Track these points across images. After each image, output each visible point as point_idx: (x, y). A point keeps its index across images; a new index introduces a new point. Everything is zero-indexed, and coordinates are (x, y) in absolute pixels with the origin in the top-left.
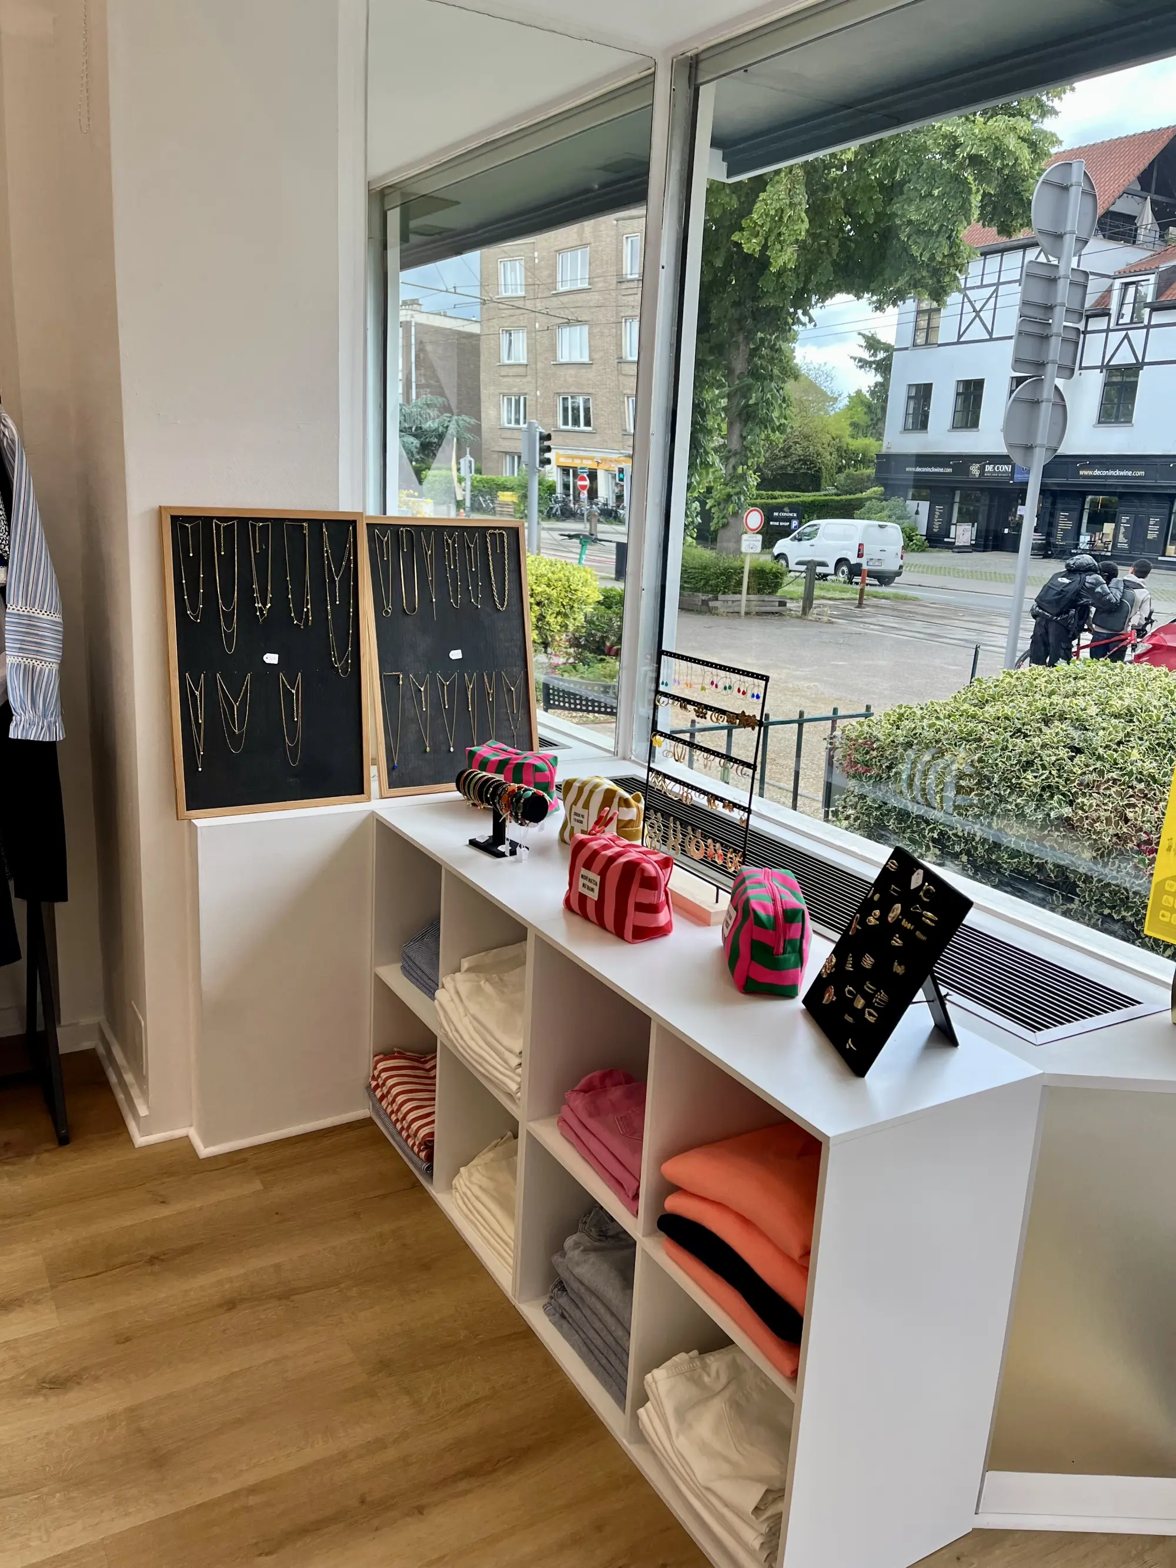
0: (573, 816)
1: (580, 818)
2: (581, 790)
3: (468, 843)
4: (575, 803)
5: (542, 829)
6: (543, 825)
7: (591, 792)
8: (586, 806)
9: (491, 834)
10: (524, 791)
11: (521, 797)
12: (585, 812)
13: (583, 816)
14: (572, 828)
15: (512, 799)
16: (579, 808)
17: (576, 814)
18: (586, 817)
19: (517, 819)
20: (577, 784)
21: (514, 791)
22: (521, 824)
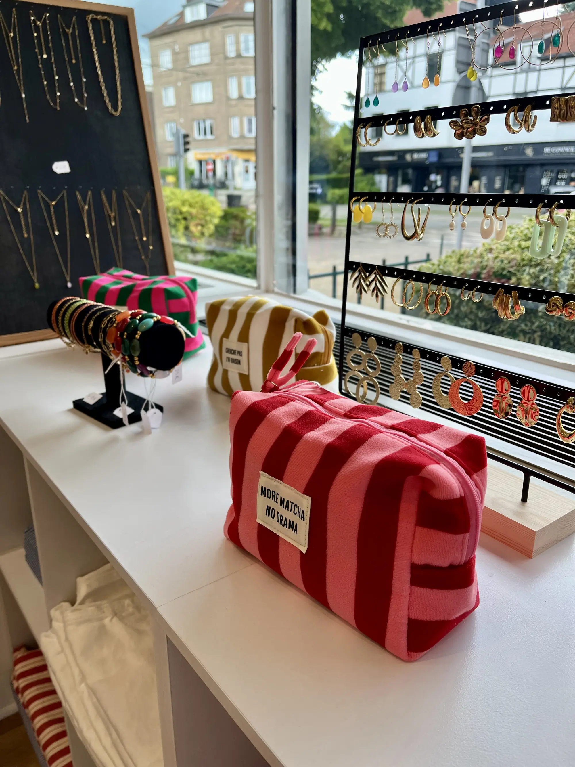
0: (225, 355)
1: (236, 357)
2: (233, 315)
3: (71, 406)
4: (226, 334)
5: (178, 378)
6: (180, 371)
7: (250, 316)
8: (244, 337)
9: (104, 390)
10: (141, 320)
11: (136, 329)
12: (243, 347)
13: (240, 354)
14: (225, 372)
15: (122, 335)
16: (232, 342)
17: (229, 351)
18: (245, 353)
19: (133, 368)
20: (226, 308)
21: (125, 320)
22: (142, 374)
